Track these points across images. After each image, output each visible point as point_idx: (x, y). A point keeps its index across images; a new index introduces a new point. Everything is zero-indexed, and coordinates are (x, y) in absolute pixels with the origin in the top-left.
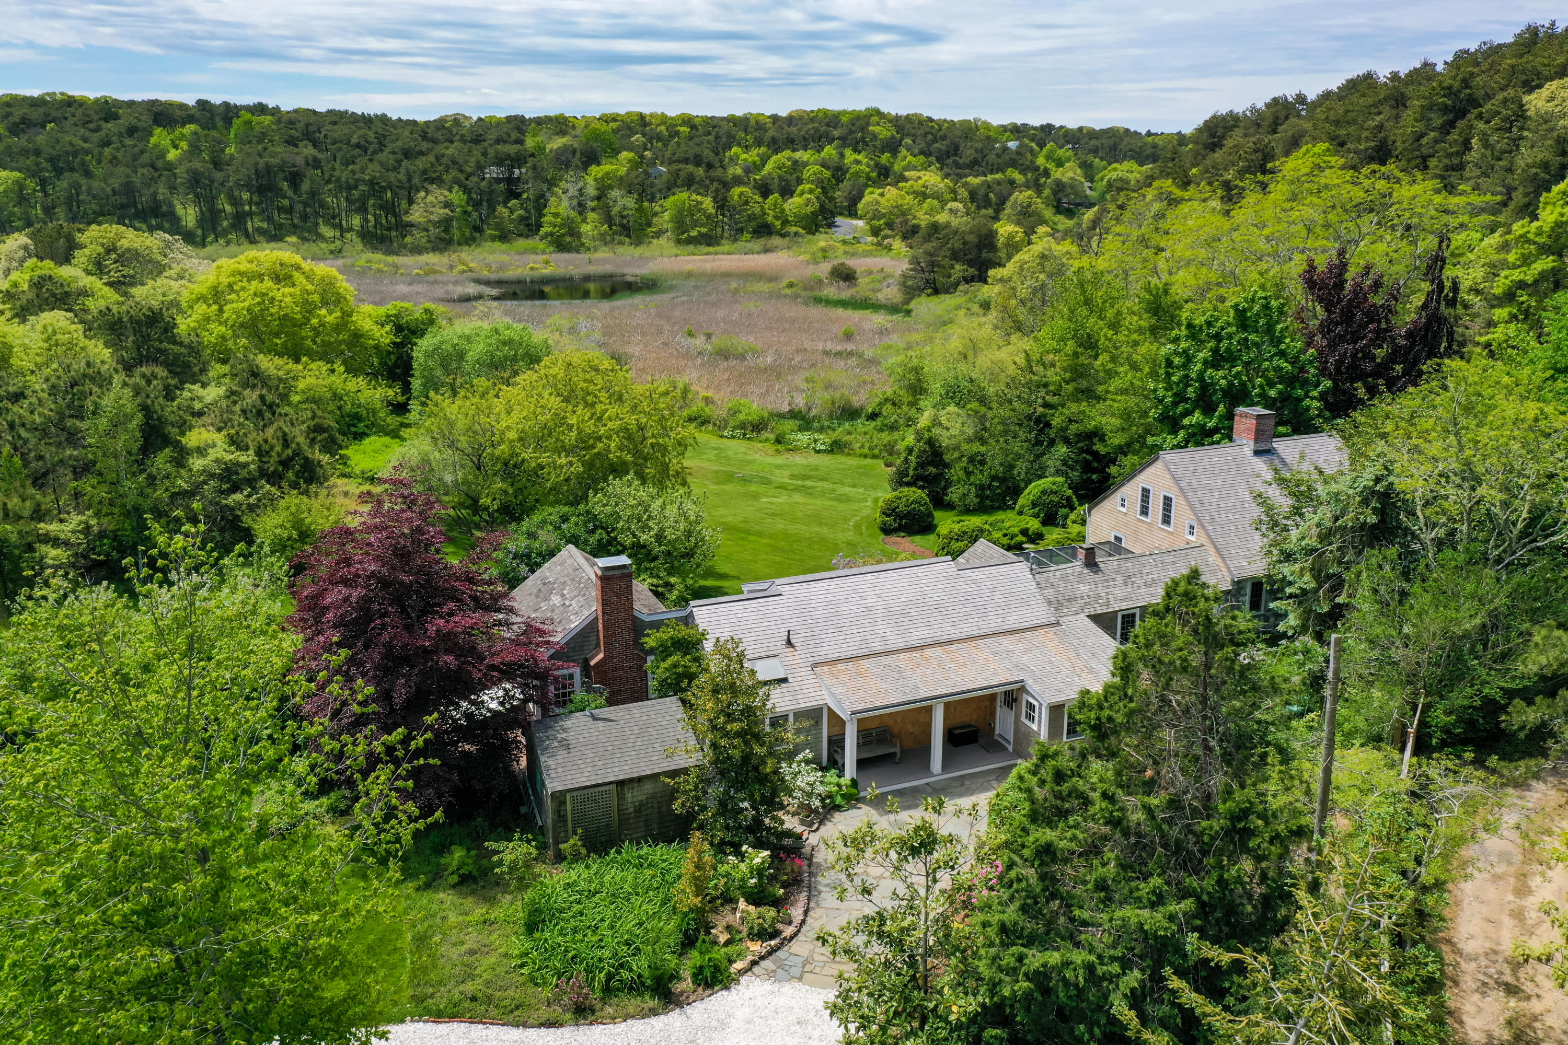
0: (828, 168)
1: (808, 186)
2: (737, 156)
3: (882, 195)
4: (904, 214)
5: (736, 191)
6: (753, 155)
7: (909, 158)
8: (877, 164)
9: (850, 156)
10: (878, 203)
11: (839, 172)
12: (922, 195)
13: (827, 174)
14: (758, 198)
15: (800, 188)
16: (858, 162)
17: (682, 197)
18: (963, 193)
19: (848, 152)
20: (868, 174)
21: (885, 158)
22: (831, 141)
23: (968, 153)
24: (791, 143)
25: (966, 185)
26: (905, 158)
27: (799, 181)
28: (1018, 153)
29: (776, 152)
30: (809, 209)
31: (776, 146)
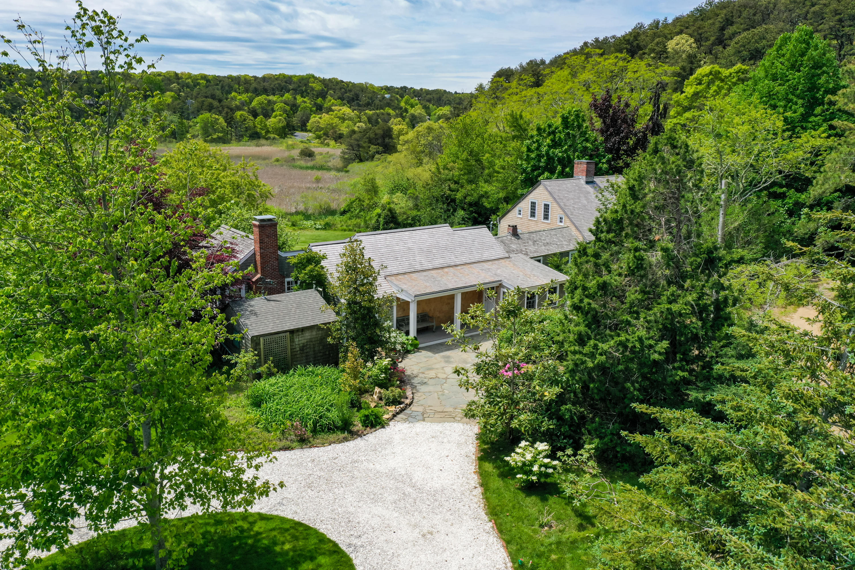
0: (288, 105)
1: (278, 113)
2: (236, 98)
3: (320, 118)
4: (333, 128)
5: (238, 113)
6: (244, 97)
7: (333, 101)
8: (315, 103)
9: (299, 99)
10: (319, 122)
11: (294, 107)
12: (343, 119)
13: (288, 108)
14: (251, 117)
15: (274, 114)
16: (305, 102)
17: (206, 115)
18: (364, 118)
19: (298, 97)
20: (311, 108)
21: (319, 100)
22: (288, 91)
23: (364, 99)
24: (265, 91)
25: (365, 114)
26: (330, 101)
27: (273, 111)
28: (391, 100)
29: (257, 95)
30: (281, 125)
31: (257, 92)
